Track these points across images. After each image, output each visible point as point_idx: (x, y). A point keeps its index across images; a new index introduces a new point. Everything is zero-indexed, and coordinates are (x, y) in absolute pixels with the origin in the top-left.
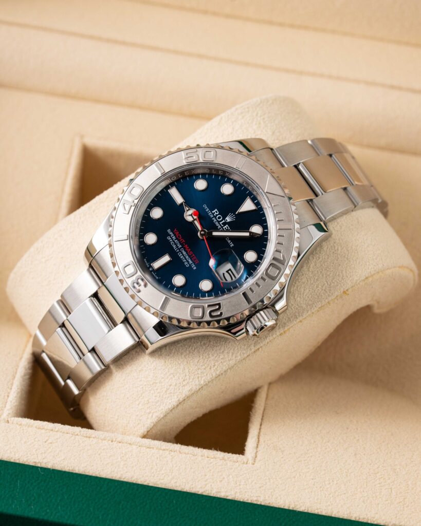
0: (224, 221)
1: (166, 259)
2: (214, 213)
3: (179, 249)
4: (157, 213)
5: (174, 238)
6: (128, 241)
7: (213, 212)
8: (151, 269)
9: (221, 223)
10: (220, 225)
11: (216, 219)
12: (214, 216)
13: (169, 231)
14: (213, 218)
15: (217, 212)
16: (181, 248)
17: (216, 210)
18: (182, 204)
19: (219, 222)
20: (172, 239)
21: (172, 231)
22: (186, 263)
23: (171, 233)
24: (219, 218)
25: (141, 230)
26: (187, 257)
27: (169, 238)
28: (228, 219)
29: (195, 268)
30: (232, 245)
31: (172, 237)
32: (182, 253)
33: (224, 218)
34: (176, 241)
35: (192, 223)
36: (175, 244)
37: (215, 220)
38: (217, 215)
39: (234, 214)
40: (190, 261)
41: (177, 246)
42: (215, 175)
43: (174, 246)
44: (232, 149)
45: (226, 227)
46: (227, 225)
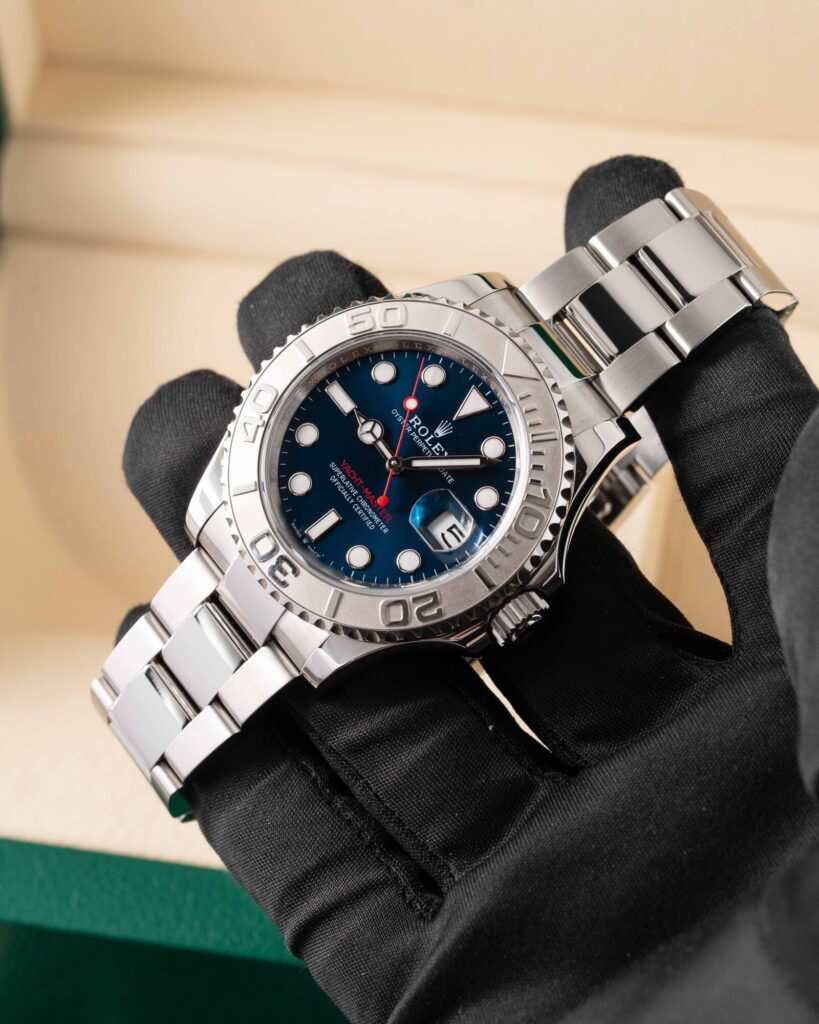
0: (432, 436)
1: (331, 519)
2: (413, 423)
3: (355, 498)
4: (308, 435)
5: (343, 477)
6: (258, 492)
7: (411, 421)
8: (305, 541)
9: (427, 441)
10: (427, 445)
11: (418, 434)
12: (414, 430)
13: (332, 465)
14: (411, 432)
15: (418, 421)
16: (357, 495)
17: (416, 417)
18: (352, 412)
19: (423, 439)
20: (340, 480)
21: (338, 465)
22: (369, 523)
23: (337, 470)
24: (423, 431)
25: (281, 470)
26: (370, 511)
27: (333, 479)
28: (440, 432)
29: (386, 531)
30: (451, 480)
31: (339, 477)
32: (360, 505)
33: (432, 432)
34: (347, 483)
35: (373, 447)
36: (347, 489)
37: (416, 437)
38: (418, 427)
39: (450, 420)
40: (375, 517)
41: (349, 492)
42: (409, 351)
43: (345, 493)
44: (435, 299)
45: (436, 447)
46: (439, 444)
